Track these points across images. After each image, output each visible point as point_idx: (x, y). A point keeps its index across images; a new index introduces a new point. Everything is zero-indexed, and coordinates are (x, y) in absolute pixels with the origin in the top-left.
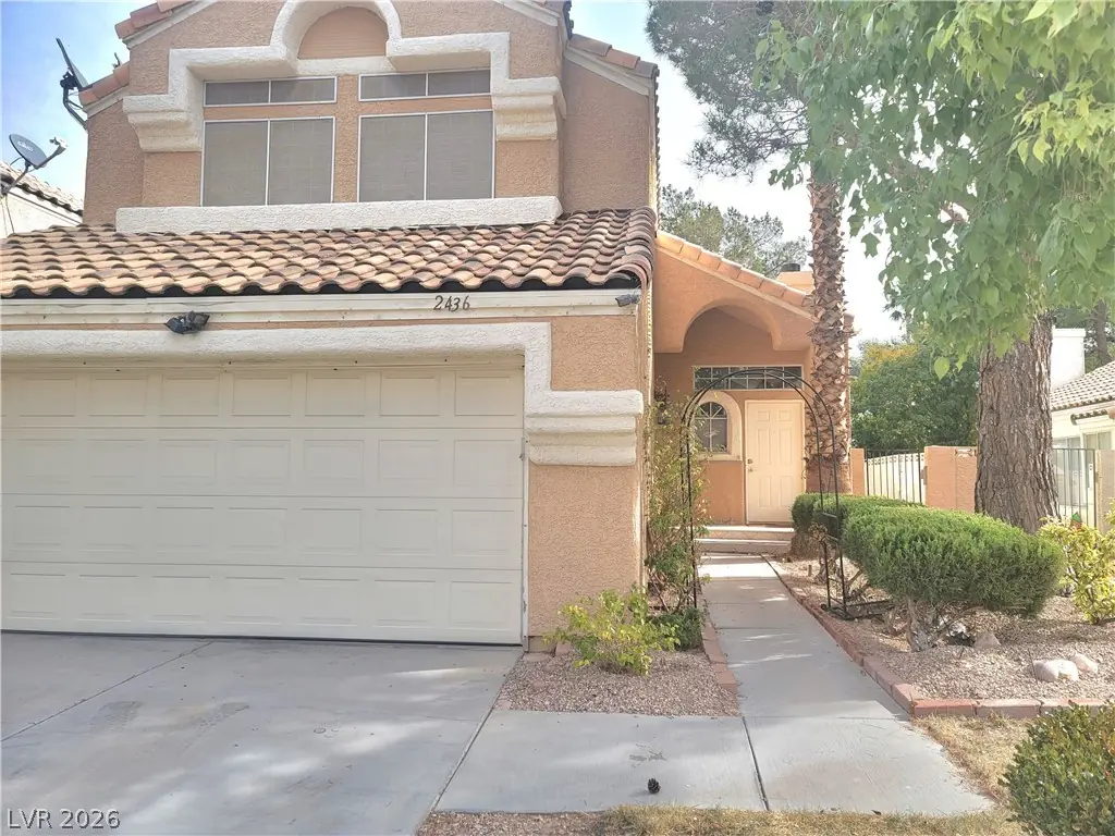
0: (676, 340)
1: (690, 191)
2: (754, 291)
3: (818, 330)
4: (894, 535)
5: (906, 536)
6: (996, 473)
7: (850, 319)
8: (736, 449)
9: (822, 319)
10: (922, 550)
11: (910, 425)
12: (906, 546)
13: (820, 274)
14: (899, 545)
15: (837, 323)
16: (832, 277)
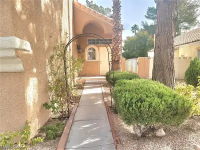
0: (80, 31)
1: (92, 2)
2: (99, 18)
3: (114, 28)
4: (129, 99)
5: (134, 100)
6: (159, 66)
7: (122, 26)
8: (97, 59)
9: (115, 25)
10: (140, 107)
11: (135, 52)
12: (134, 105)
13: (115, 13)
14: (131, 104)
15: (119, 26)
16: (118, 13)
